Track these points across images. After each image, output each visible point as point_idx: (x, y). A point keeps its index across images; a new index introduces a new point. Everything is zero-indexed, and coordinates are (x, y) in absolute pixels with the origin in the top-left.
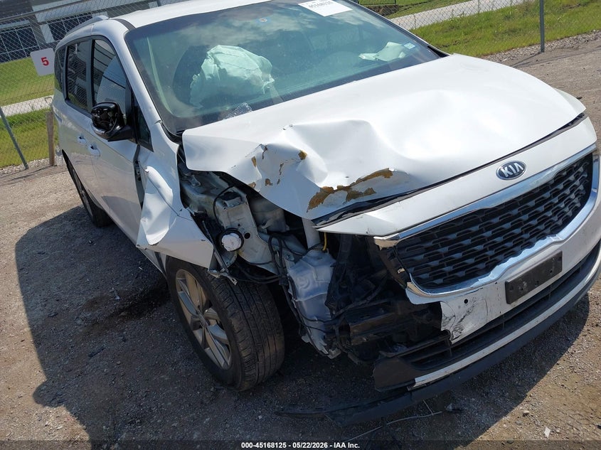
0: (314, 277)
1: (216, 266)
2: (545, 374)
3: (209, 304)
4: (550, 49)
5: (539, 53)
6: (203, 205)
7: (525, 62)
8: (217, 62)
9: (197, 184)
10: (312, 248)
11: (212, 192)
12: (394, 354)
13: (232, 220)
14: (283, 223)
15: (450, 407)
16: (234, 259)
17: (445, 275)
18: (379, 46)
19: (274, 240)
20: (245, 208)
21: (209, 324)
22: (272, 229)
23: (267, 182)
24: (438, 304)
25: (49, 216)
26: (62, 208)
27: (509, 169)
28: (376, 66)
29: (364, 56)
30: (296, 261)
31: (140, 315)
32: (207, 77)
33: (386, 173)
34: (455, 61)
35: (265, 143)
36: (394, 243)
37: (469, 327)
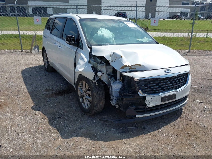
0: (117, 86)
1: (94, 79)
2: (167, 125)
3: (88, 90)
4: (191, 52)
5: (188, 53)
6: (94, 64)
7: (183, 54)
8: (101, 32)
9: (93, 59)
10: (118, 80)
11: (97, 62)
12: (133, 107)
13: (101, 69)
14: (112, 73)
15: (143, 127)
16: (99, 78)
17: (148, 91)
18: (142, 38)
19: (109, 76)
20: (104, 67)
21: (86, 96)
22: (109, 74)
23: (112, 61)
24: (145, 97)
25: (31, 66)
26: (35, 65)
27: (167, 71)
28: (140, 42)
29: (138, 39)
30: (113, 82)
31: (61, 95)
32: (99, 35)
33: (140, 65)
34: (160, 45)
35: (114, 52)
36: (138, 80)
37: (151, 105)
